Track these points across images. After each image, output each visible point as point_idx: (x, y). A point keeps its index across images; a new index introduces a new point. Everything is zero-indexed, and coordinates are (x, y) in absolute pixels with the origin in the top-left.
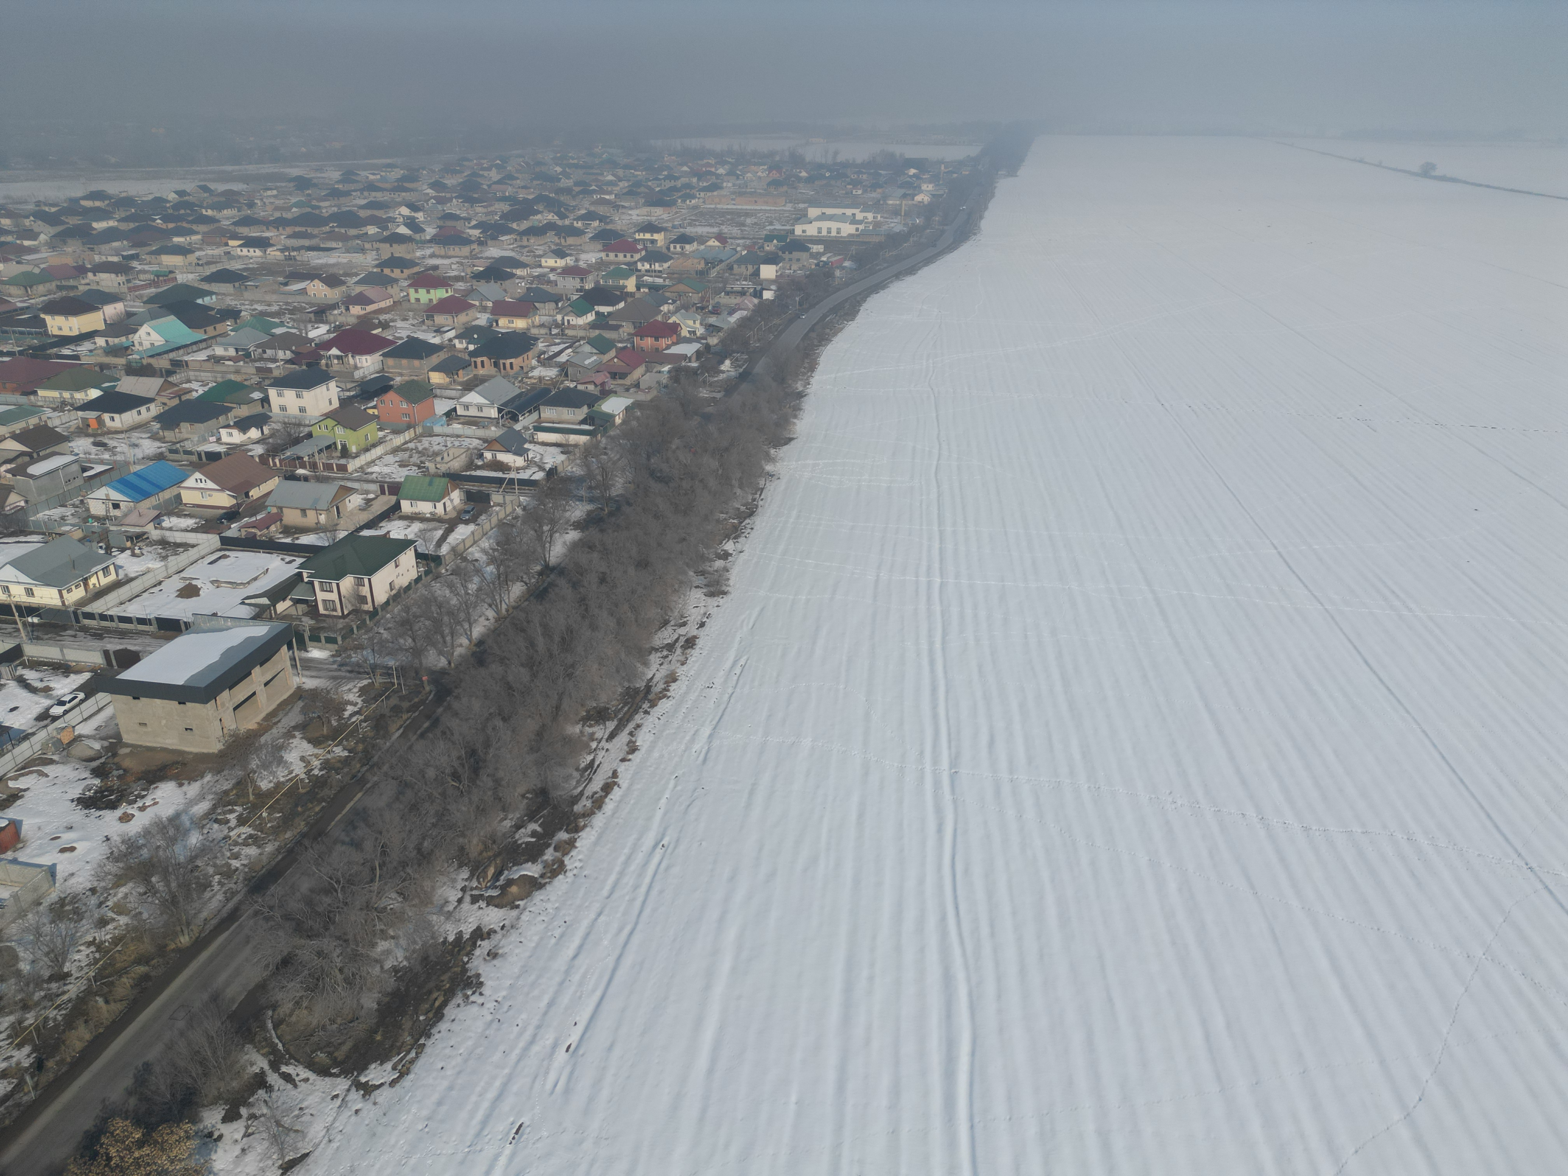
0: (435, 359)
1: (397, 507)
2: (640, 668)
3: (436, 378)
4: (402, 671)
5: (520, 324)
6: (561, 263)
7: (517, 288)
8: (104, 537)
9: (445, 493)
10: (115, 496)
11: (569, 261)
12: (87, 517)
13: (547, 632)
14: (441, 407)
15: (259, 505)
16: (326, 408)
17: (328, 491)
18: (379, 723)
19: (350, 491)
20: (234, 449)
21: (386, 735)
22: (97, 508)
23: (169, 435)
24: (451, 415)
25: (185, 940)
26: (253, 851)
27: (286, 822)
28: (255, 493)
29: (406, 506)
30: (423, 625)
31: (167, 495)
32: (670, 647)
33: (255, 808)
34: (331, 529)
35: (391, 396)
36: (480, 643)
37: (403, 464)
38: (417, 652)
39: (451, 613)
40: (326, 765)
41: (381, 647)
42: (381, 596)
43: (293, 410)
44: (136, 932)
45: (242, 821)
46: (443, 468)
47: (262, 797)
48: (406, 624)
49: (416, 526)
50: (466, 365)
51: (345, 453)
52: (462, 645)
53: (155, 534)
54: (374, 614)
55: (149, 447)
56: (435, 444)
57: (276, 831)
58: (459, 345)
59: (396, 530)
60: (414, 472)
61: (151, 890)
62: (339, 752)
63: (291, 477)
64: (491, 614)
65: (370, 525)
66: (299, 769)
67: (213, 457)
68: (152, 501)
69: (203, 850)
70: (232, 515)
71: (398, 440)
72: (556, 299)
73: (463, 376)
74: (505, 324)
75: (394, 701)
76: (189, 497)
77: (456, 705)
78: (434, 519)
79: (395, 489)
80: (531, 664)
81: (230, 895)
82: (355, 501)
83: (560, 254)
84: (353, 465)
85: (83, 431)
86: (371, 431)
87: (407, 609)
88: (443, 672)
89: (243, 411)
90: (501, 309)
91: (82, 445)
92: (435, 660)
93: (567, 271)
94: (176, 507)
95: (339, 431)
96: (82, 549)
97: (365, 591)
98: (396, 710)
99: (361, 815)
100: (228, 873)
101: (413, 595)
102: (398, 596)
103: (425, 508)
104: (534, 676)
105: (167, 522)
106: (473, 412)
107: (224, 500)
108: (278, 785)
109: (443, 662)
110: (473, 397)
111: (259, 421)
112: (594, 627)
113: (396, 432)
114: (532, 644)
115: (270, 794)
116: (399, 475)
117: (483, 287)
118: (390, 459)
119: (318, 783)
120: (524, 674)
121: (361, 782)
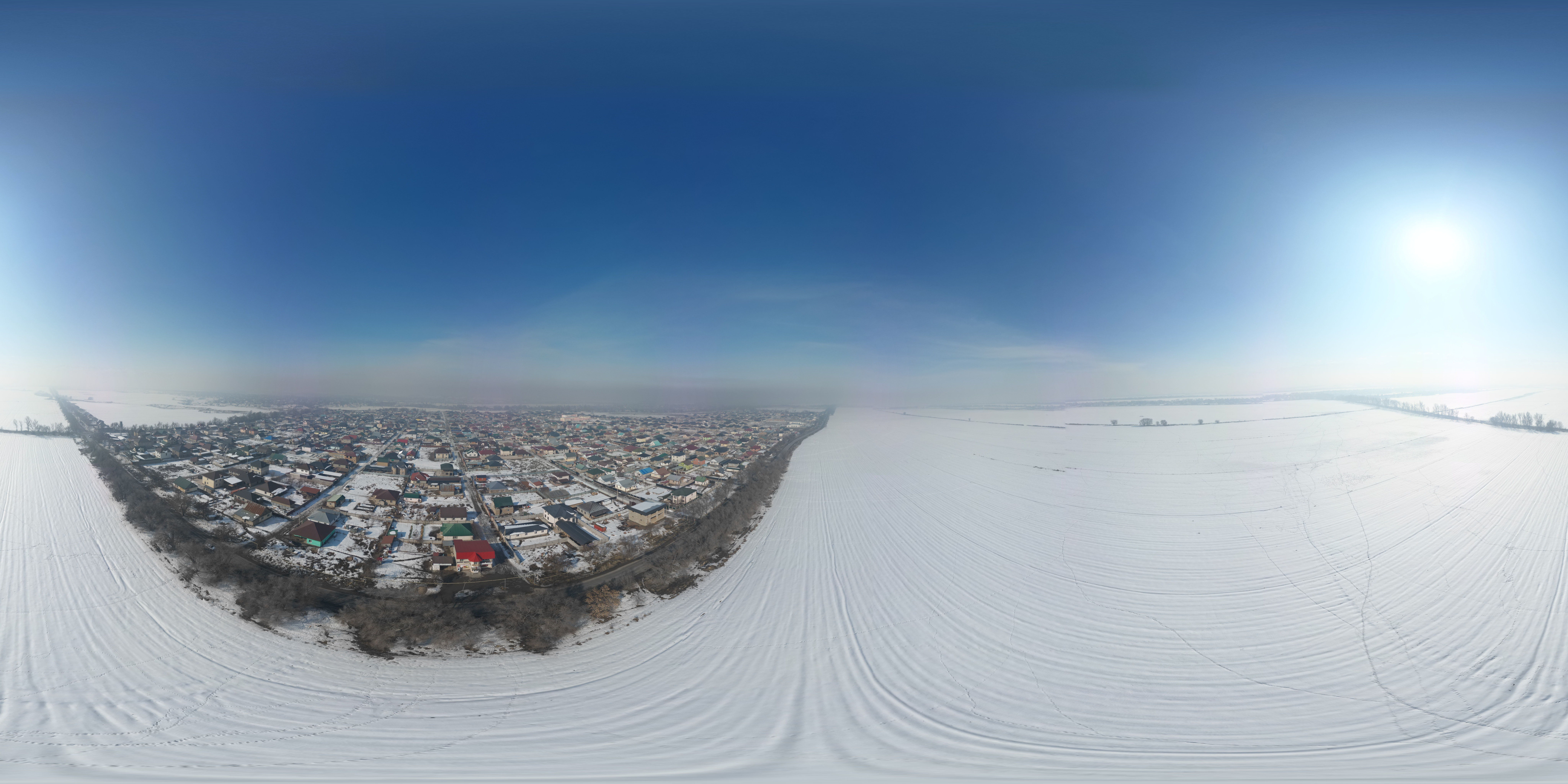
0: (706, 452)
1: (694, 482)
2: (748, 523)
3: (706, 456)
4: (690, 518)
5: (725, 445)
6: (735, 433)
7: (726, 438)
8: (636, 480)
9: (705, 481)
10: (640, 473)
11: (737, 433)
12: (634, 476)
13: (725, 513)
14: (707, 462)
15: (665, 479)
16: (683, 460)
17: (680, 477)
18: (682, 528)
19: (685, 478)
20: (663, 467)
21: (683, 530)
22: (636, 475)
23: (652, 463)
24: (708, 464)
25: (629, 559)
26: (648, 547)
27: (657, 543)
28: (665, 476)
29: (696, 482)
30: (696, 508)
31: (648, 474)
32: (756, 519)
33: (650, 539)
34: (679, 485)
35: (696, 459)
36: (709, 514)
37: (697, 474)
38: (694, 514)
39: (703, 507)
40: (668, 534)
41: (686, 512)
42: (688, 501)
43: (676, 460)
44: (620, 554)
45: (647, 540)
46: (705, 475)
47: (653, 537)
48: (692, 508)
49: (698, 487)
50: (713, 454)
51: (685, 470)
52: (704, 514)
53: (645, 481)
54: (685, 504)
55: (648, 464)
56: (704, 470)
57: (654, 544)
58: (712, 449)
59: (693, 487)
60: (699, 475)
61: (626, 548)
62: (671, 532)
63: (673, 474)
64: (712, 508)
65: (688, 486)
66: (662, 533)
67: (659, 468)
68: (646, 475)
69: (638, 544)
70: (659, 480)
72: (734, 440)
73: (712, 456)
74: (722, 445)
75: (686, 524)
76: (652, 475)
77: (701, 527)
78: (702, 486)
79: (694, 478)
80: (720, 520)
81: (641, 554)
82: (685, 480)
83: (735, 431)
84: (686, 473)
85: (637, 460)
86: (691, 466)
87: (693, 505)
88: (699, 519)
89: (666, 460)
90: (722, 442)
91: (636, 462)
92: (697, 516)
93: (736, 435)
94: (649, 477)
95: (685, 465)
96: (631, 482)
97: (684, 499)
98: (687, 526)
99: (672, 545)
100: (642, 549)
101: (695, 502)
102: (691, 501)
103: (700, 483)
104: (721, 523)
105: (647, 479)
106: (713, 464)
107: (659, 477)
108: (656, 535)
109: (699, 517)
110: (714, 461)
111: (668, 462)
112: (737, 513)
113: (696, 467)
114: (721, 516)
115: (654, 537)
116: (696, 476)
117: (718, 437)
118: (694, 472)
119: (665, 537)
120: (719, 522)
121: (675, 539)
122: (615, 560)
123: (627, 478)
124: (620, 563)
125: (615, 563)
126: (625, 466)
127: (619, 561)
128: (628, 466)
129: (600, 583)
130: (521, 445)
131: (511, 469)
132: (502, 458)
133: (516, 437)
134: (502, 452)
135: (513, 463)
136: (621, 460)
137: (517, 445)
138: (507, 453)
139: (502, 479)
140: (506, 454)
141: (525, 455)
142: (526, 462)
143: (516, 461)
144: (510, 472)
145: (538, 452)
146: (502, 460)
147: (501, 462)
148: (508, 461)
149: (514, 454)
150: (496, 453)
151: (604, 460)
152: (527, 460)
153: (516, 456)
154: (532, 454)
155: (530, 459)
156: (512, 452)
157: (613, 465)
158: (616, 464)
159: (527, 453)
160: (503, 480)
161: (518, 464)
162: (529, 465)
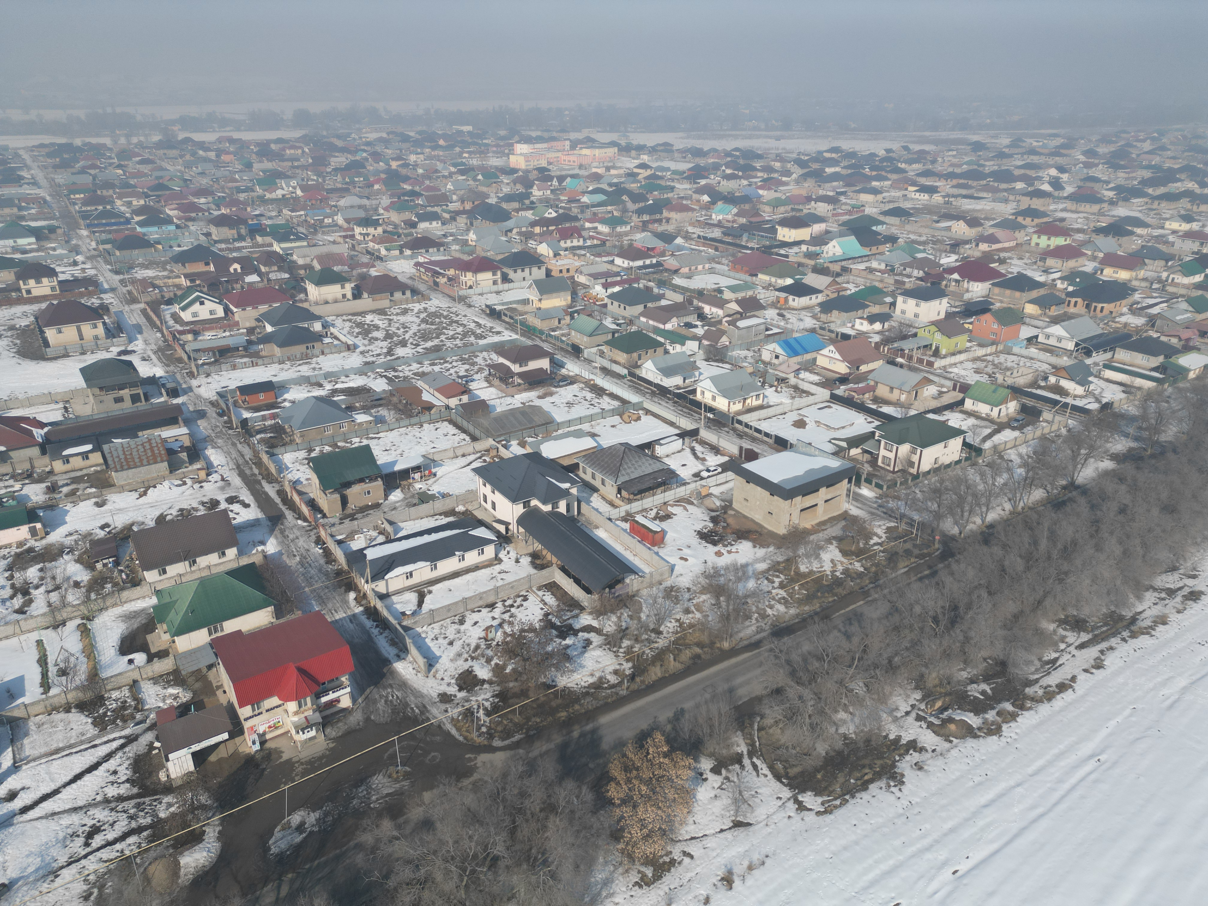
0: (1035, 294)
1: (962, 402)
2: (1132, 599)
3: (1030, 309)
4: (922, 526)
5: (1123, 275)
6: (1185, 227)
7: (1133, 244)
8: (764, 375)
9: (1004, 401)
10: (779, 350)
11: (1195, 226)
12: (759, 360)
13: (1053, 536)
14: (1026, 332)
15: (863, 377)
16: (935, 317)
17: (915, 378)
18: (893, 557)
19: (930, 382)
20: (861, 334)
21: (895, 568)
22: (766, 356)
23: (823, 317)
24: (1032, 341)
25: (726, 645)
26: (781, 608)
27: (809, 599)
28: (864, 368)
29: (969, 404)
30: (950, 497)
31: (808, 357)
32: (1171, 593)
33: (792, 581)
34: (907, 406)
35: (988, 317)
36: (991, 526)
37: (977, 371)
38: (938, 516)
39: (975, 495)
40: (846, 572)
41: (913, 503)
42: (926, 465)
43: (910, 315)
44: (702, 626)
45: (782, 586)
46: (1010, 381)
47: (799, 575)
48: (937, 493)
49: (972, 421)
50: (1059, 302)
51: (936, 353)
52: (975, 523)
53: (793, 381)
54: (916, 477)
55: (809, 322)
56: (1009, 361)
57: (801, 602)
58: (1060, 285)
59: (954, 420)
60: (984, 379)
61: (718, 604)
62: (858, 566)
63: (892, 363)
64: (1008, 506)
65: (936, 411)
66: (827, 567)
67: (846, 337)
68: (798, 359)
69: (754, 594)
70: (844, 380)
71: (980, 352)
72: (1167, 258)
73: (1054, 311)
74: (1109, 274)
75: (908, 546)
76: (822, 361)
77: (954, 567)
78: (989, 419)
79: (965, 388)
80: (1029, 559)
81: (760, 630)
82: (932, 390)
83: (1188, 219)
84: (938, 363)
85: (774, 305)
86: (962, 341)
87: (942, 481)
88: (953, 538)
89: (875, 309)
90: (1111, 260)
91: (771, 314)
92: (950, 527)
93: (1189, 235)
94: (810, 366)
95: (938, 336)
96: (749, 379)
97: (915, 458)
98: (908, 553)
99: (857, 617)
100: (763, 616)
101: (950, 472)
102: (938, 470)
103: (983, 409)
104: (1028, 568)
105: (804, 375)
106: (1052, 342)
107: (842, 368)
108: (811, 572)
109: (955, 531)
110: (1057, 330)
111: (883, 318)
112: (1098, 548)
113: (981, 345)
114: (1035, 543)
115: (804, 575)
116: (972, 378)
117: (1100, 240)
118: (969, 365)
119: (837, 582)
120: (1020, 564)
121: (865, 594)
122: (688, 646)
123: (736, 366)
124: (697, 657)
125: (686, 655)
126: (732, 323)
127: (698, 650)
128: (742, 324)
129: (644, 725)
130: (380, 258)
131: (355, 347)
132: (316, 310)
133: (358, 230)
134: (313, 291)
135: (359, 325)
136: (721, 303)
137: (365, 259)
138: (333, 291)
139: (328, 387)
140: (330, 298)
141: (398, 295)
142: (402, 319)
143: (369, 318)
144: (355, 360)
145: (442, 280)
146: (318, 318)
147: (317, 327)
148: (339, 322)
149: (357, 295)
150: (293, 297)
151: (664, 303)
152: (405, 312)
153: (366, 302)
154: (422, 287)
155: (417, 307)
156: (349, 287)
157: (692, 319)
158: (701, 316)
159: (402, 287)
160: (335, 392)
161: (377, 328)
162: (414, 328)
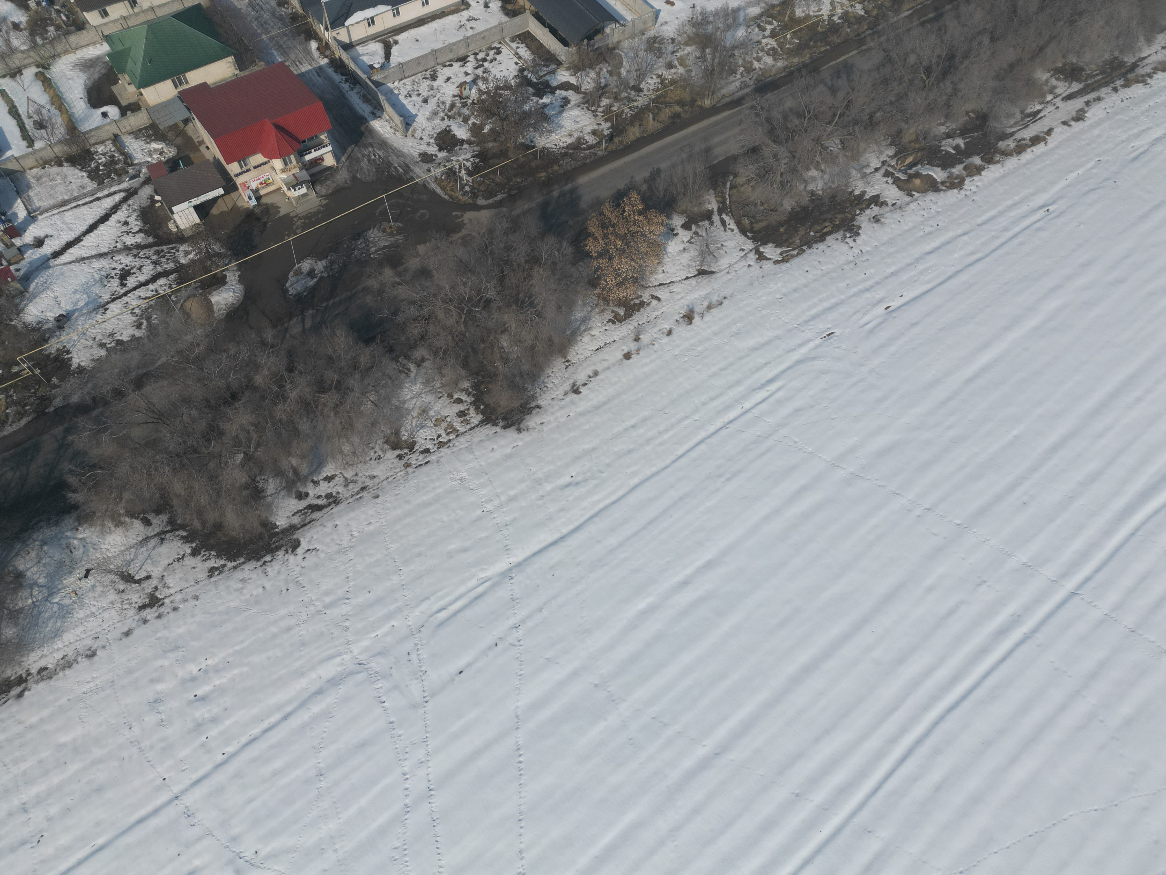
2: (1142, 42)
21: (898, 11)
25: (707, 103)
26: (769, 60)
27: (799, 49)
33: (785, 28)
40: (845, 16)
44: (683, 82)
45: (773, 34)
47: (794, 21)
57: (791, 53)
61: (702, 58)
62: (859, 9)
66: (826, 11)
69: (742, 45)
77: (963, 8)
81: (743, 85)
99: (848, 69)
100: (749, 70)
108: (807, 17)
115: (799, 21)
119: (834, 28)
121: (860, 41)
122: (668, 104)
124: (677, 115)
125: (666, 113)
127: (678, 109)
129: (621, 185)
